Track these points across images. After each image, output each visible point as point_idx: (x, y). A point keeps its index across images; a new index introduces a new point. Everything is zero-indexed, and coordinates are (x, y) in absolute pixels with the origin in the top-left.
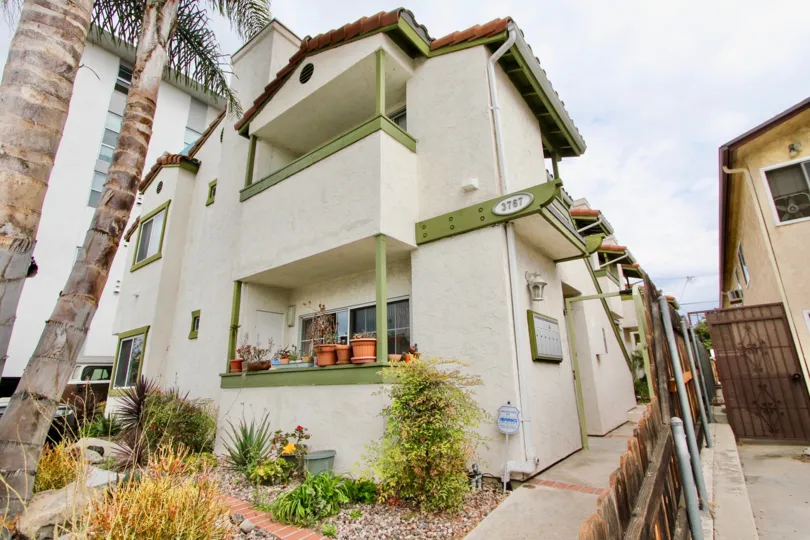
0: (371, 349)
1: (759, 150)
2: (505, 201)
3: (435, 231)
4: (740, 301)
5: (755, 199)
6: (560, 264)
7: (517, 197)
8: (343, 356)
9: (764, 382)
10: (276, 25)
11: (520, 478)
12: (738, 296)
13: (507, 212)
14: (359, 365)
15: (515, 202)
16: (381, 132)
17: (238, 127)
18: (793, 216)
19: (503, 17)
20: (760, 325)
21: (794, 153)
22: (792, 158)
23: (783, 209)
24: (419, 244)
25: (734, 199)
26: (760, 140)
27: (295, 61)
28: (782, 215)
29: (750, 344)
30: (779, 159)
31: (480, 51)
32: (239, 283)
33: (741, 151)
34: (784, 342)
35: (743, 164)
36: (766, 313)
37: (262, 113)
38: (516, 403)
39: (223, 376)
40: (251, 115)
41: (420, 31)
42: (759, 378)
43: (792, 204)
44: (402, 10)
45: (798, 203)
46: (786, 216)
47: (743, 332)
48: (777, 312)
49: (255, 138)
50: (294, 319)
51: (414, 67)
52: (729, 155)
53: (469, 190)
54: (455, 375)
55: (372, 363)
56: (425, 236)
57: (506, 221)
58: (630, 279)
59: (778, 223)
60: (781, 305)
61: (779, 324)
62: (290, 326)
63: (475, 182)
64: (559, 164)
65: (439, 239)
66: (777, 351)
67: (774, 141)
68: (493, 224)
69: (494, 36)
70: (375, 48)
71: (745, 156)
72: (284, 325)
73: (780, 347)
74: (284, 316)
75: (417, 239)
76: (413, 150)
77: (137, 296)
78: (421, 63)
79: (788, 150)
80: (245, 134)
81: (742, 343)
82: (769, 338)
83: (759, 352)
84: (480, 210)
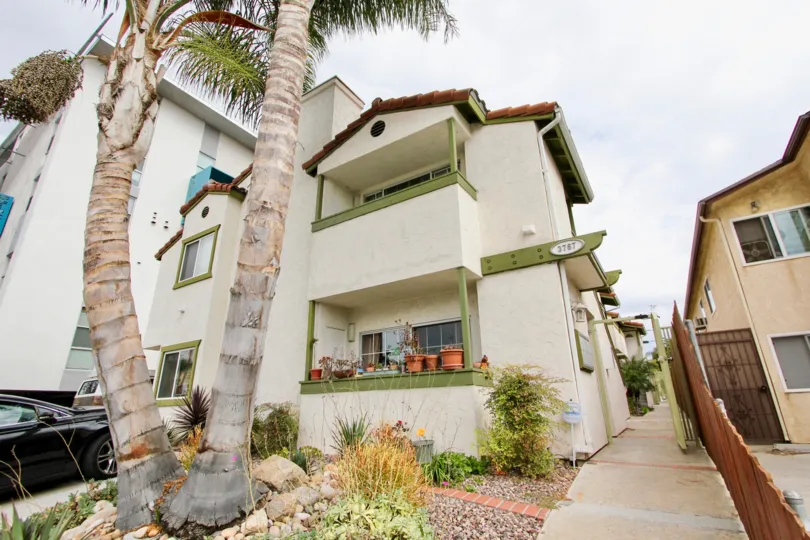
0: (459, 357)
1: (727, 205)
2: (561, 245)
3: (498, 265)
4: (704, 328)
5: (725, 243)
6: (584, 293)
7: (571, 242)
8: (433, 364)
9: (738, 393)
10: (336, 81)
11: (583, 458)
12: (702, 323)
13: (563, 253)
14: (450, 371)
15: (569, 246)
16: (457, 185)
17: (306, 167)
18: (756, 260)
19: (550, 101)
20: (733, 346)
21: (755, 209)
22: (754, 212)
23: (748, 253)
24: (484, 275)
25: (705, 241)
26: (729, 198)
27: (366, 117)
28: (748, 258)
29: (726, 362)
30: (745, 213)
31: (531, 125)
32: (314, 303)
33: (714, 205)
34: (753, 360)
35: (716, 215)
36: (738, 337)
37: (330, 157)
38: (576, 400)
39: (302, 384)
40: (320, 158)
41: (480, 104)
42: (734, 390)
43: (755, 250)
44: (472, 90)
45: (759, 248)
46: (750, 259)
47: (720, 352)
48: (746, 336)
49: (323, 177)
50: (354, 334)
51: (472, 131)
52: (706, 208)
53: (528, 234)
54: (539, 377)
55: (461, 369)
56: (490, 268)
57: (559, 260)
58: (606, 306)
59: (745, 264)
60: (749, 330)
61: (748, 346)
62: (350, 341)
63: (533, 229)
64: (573, 209)
65: (502, 271)
66: (747, 368)
67: (740, 198)
68: (550, 262)
69: (543, 115)
70: (448, 117)
71: (718, 209)
72: (345, 340)
73: (750, 364)
74: (345, 332)
75: (482, 271)
76: (475, 199)
77: (183, 312)
78: (478, 128)
79: (750, 206)
80: (313, 173)
81: (719, 361)
82: (740, 356)
83: (734, 369)
84: (539, 250)
